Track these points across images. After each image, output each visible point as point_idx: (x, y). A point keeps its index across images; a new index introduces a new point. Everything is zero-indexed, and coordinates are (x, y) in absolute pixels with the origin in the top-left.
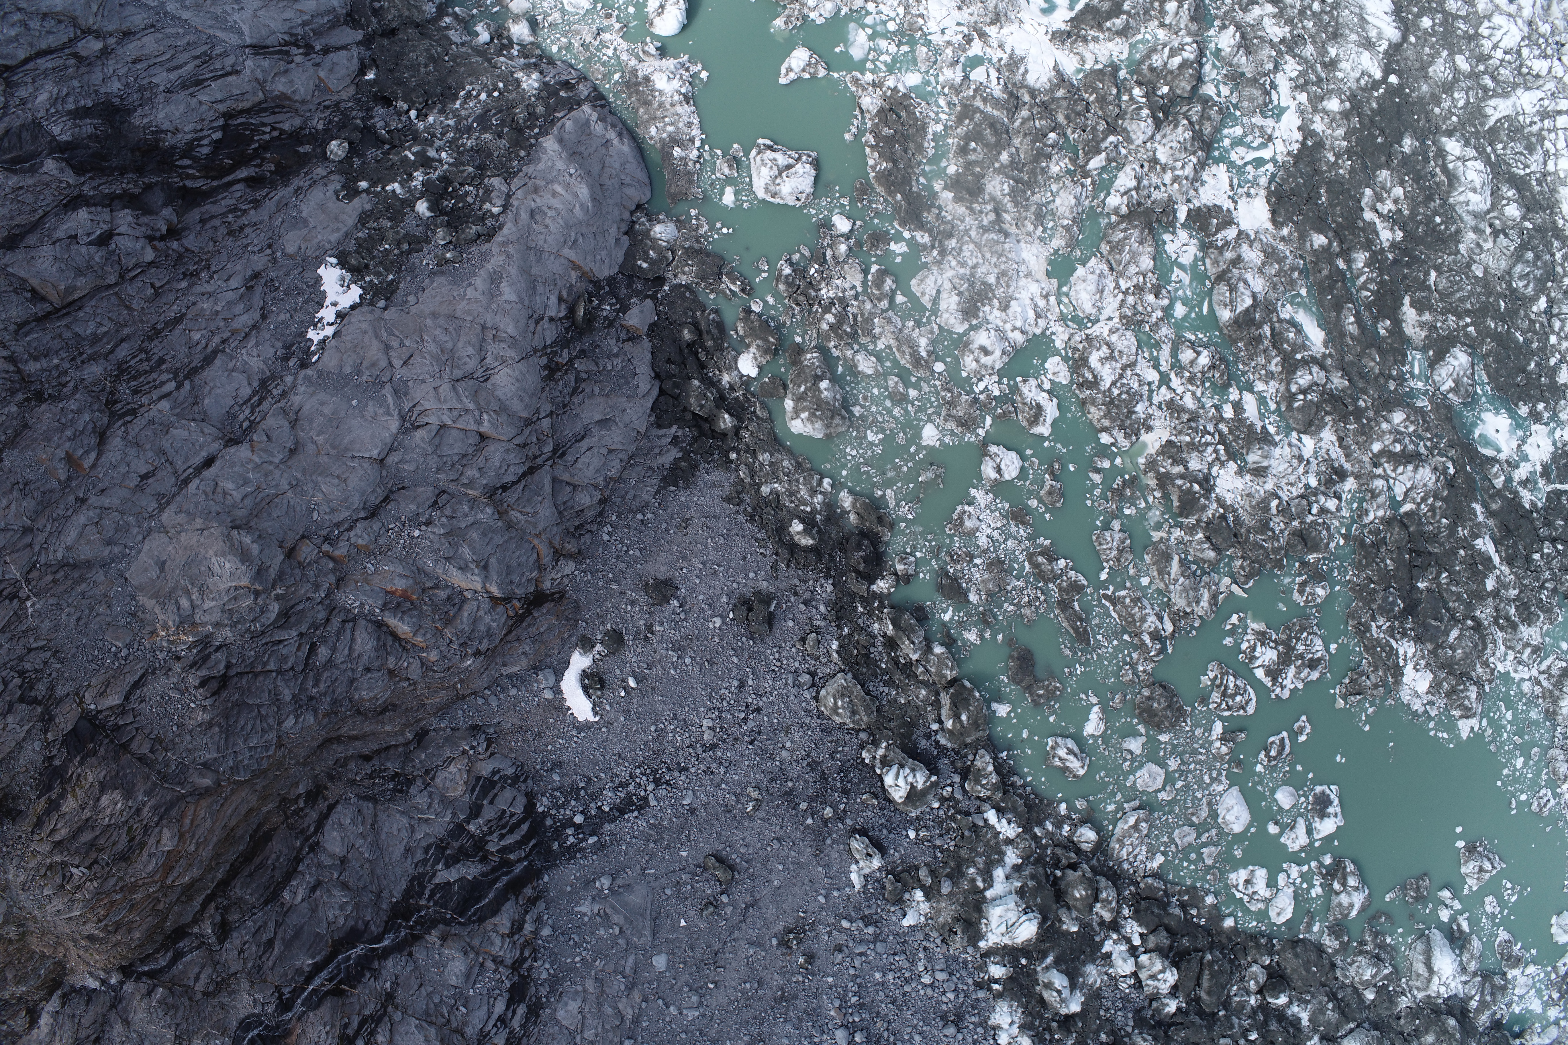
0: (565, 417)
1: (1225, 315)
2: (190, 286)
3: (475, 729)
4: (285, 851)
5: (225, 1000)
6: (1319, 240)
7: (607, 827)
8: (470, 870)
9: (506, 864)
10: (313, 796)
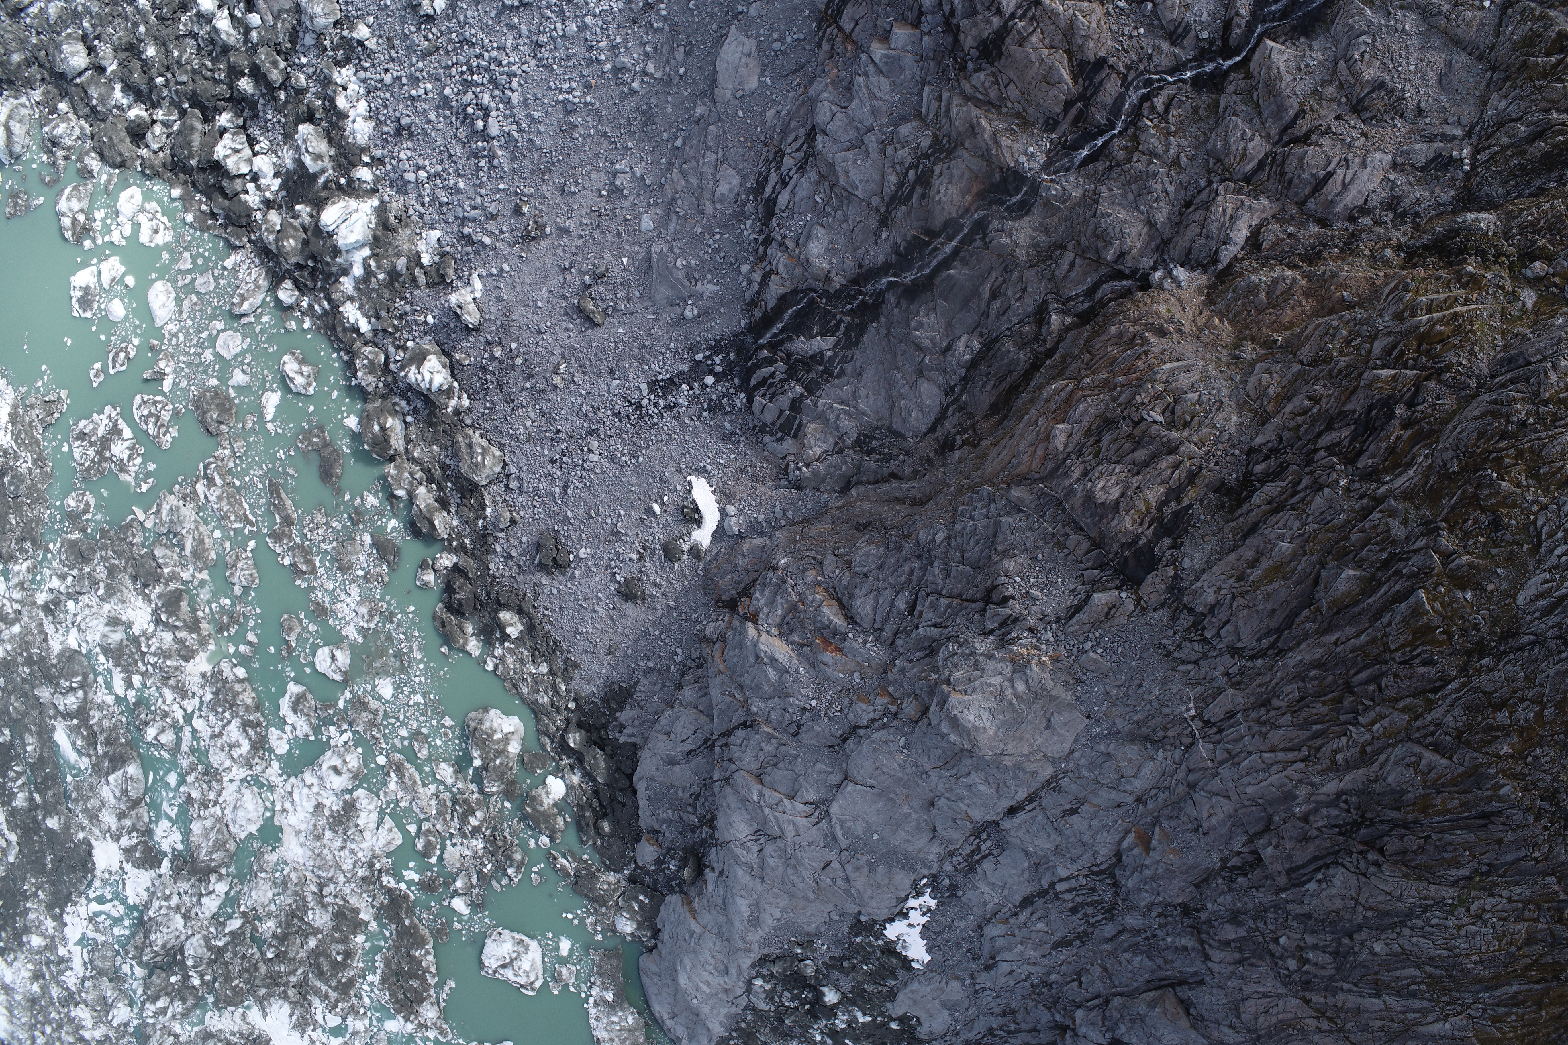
0: (705, 775)
1: (132, 769)
2: (1047, 974)
3: (798, 486)
4: (976, 391)
5: (1043, 238)
6: (53, 823)
7: (685, 367)
8: (803, 345)
9: (773, 346)
10: (947, 446)
